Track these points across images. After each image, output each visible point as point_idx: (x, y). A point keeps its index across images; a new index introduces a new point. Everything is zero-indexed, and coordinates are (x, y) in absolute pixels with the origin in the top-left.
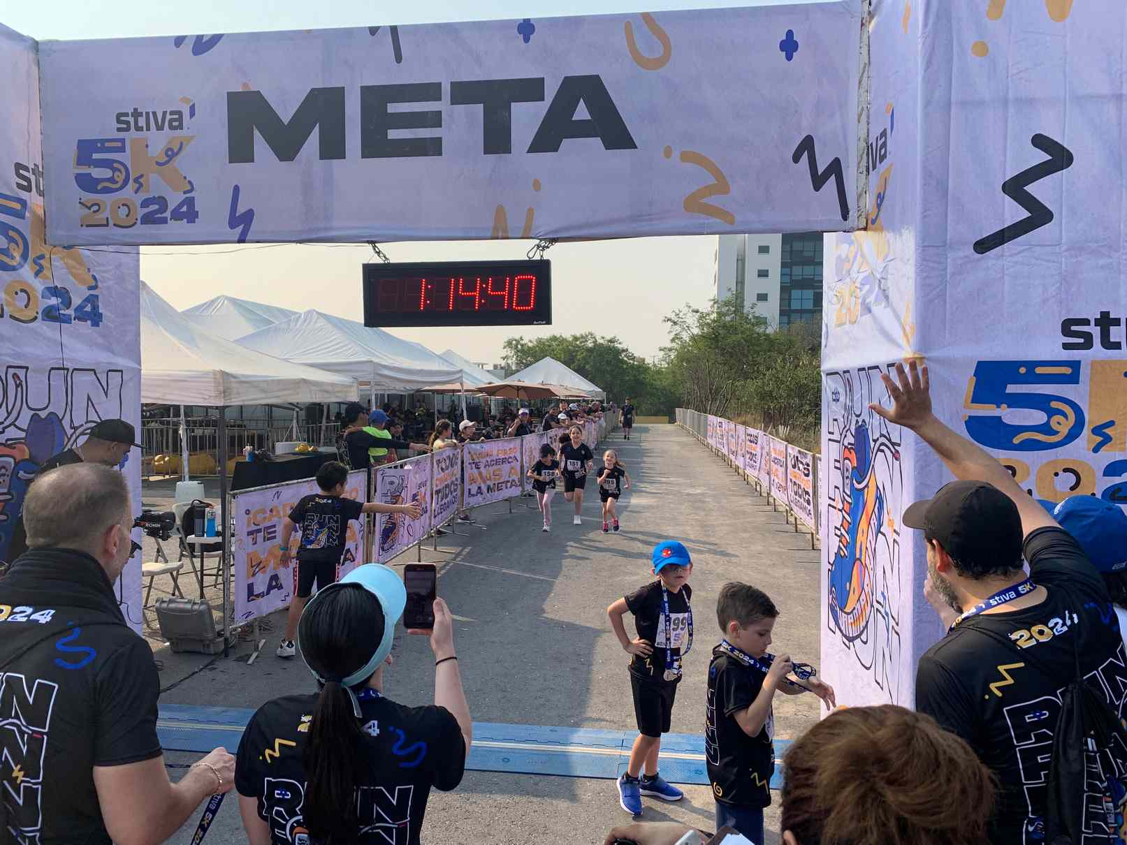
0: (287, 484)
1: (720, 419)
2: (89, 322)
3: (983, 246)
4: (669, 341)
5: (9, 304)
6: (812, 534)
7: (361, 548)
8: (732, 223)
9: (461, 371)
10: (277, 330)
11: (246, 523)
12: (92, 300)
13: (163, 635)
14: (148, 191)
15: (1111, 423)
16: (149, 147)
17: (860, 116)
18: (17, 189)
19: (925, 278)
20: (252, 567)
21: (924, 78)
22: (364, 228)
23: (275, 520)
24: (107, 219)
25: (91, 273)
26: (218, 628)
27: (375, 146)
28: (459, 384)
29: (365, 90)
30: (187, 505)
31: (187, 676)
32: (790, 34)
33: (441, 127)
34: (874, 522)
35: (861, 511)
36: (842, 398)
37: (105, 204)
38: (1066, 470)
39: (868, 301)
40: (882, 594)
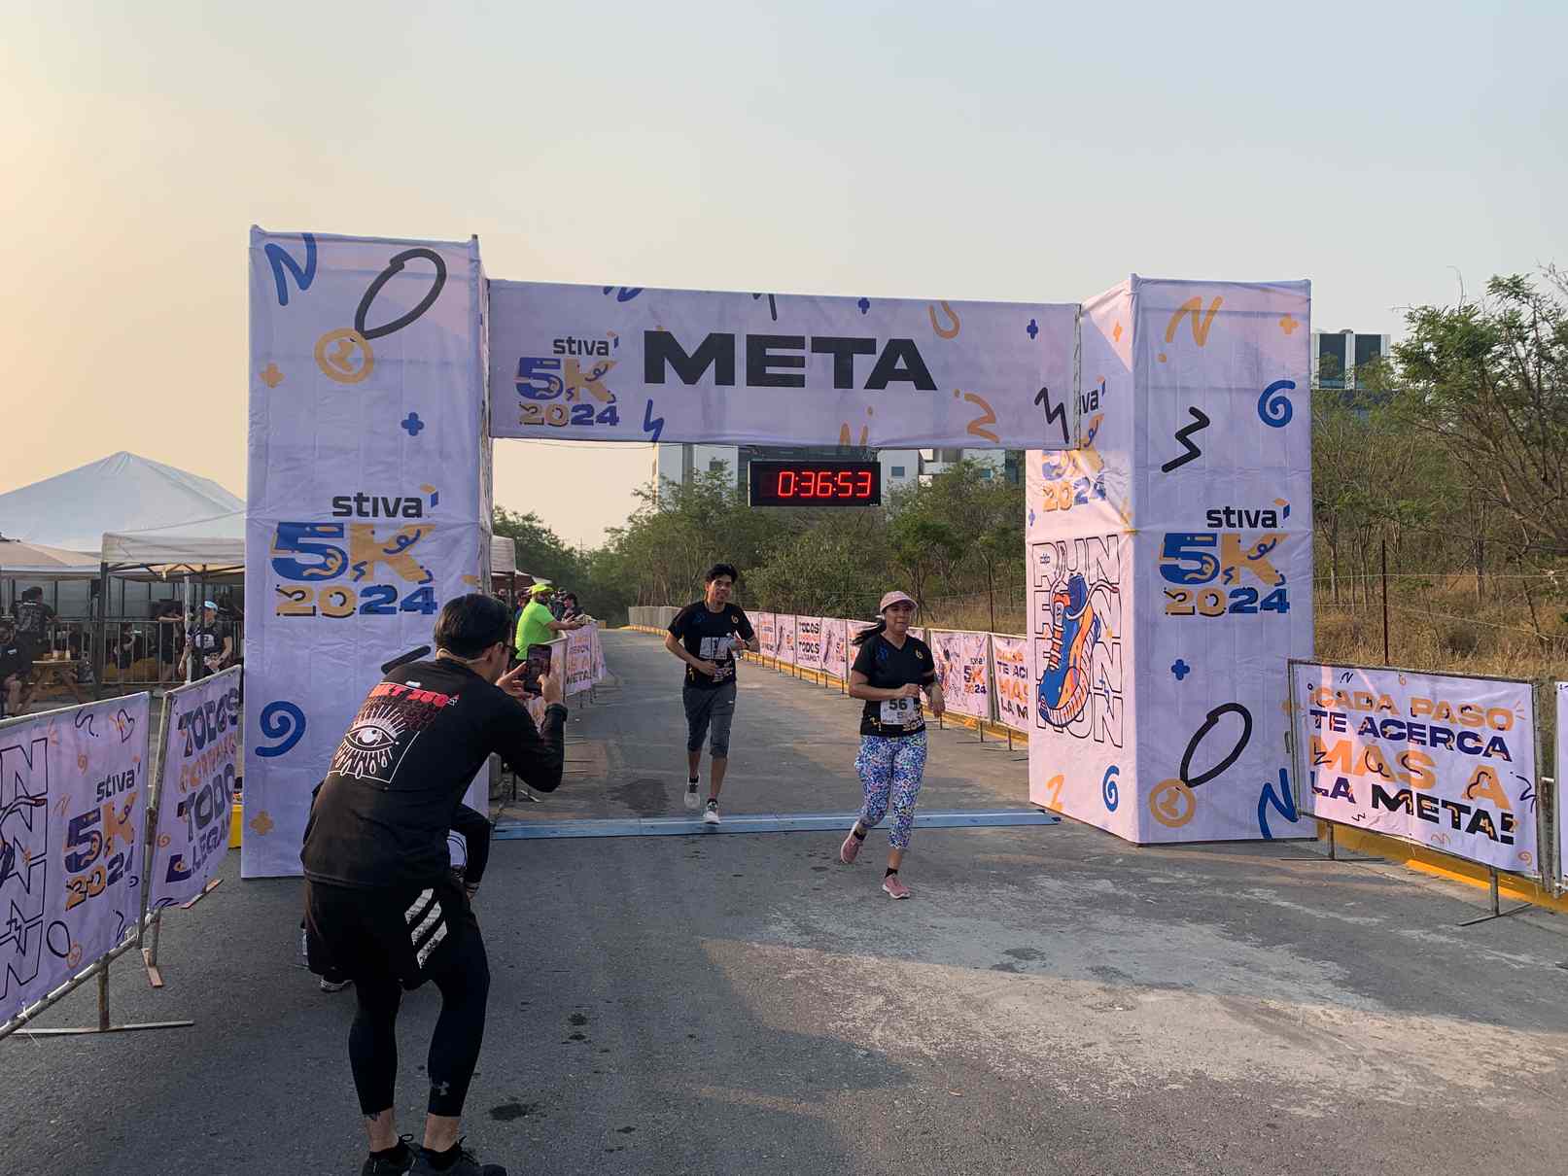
3: (1166, 469)
8: (997, 442)
14: (578, 400)
15: (1232, 569)
16: (580, 367)
17: (1075, 380)
19: (1137, 484)
21: (1134, 371)
22: (749, 436)
24: (543, 420)
27: (756, 378)
29: (750, 338)
32: (1033, 321)
33: (803, 366)
34: (1090, 637)
35: (1075, 634)
36: (1053, 560)
37: (541, 407)
38: (1211, 595)
39: (1083, 495)
40: (1100, 681)
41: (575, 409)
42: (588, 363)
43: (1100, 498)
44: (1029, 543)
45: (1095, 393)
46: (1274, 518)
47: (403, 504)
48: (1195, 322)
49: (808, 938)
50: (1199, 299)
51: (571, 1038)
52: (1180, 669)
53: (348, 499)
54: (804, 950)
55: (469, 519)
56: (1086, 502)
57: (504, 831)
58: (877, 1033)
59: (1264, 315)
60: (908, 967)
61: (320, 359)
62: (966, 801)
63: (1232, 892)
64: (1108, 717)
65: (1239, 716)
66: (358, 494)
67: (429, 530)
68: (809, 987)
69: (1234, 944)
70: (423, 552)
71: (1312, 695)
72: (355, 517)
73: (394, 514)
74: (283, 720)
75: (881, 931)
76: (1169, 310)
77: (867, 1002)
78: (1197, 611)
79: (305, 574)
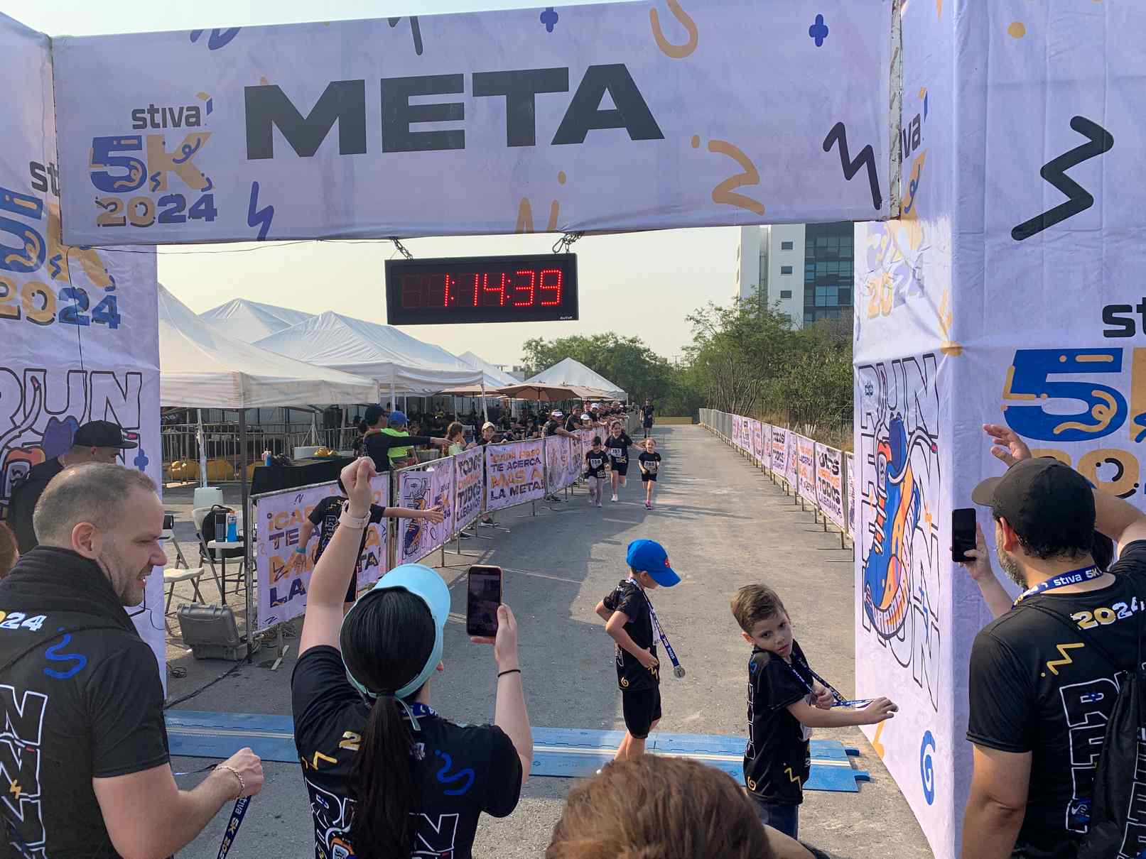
0: (309, 488)
1: (745, 419)
2: (107, 324)
3: (1021, 232)
4: (692, 340)
5: (26, 306)
6: (842, 533)
7: (384, 552)
8: (761, 213)
9: (481, 372)
10: (294, 332)
11: (268, 527)
12: (110, 301)
13: (186, 642)
14: (165, 189)
16: (166, 143)
17: (892, 101)
18: (33, 189)
19: (961, 266)
20: (275, 571)
21: (959, 60)
22: (388, 224)
23: (297, 524)
24: (125, 217)
25: (109, 274)
26: (241, 634)
28: (480, 385)
29: (386, 83)
30: (207, 510)
31: (211, 682)
32: (820, 19)
33: (463, 119)
34: (910, 516)
36: (876, 392)
37: (122, 204)
38: (1108, 460)
39: (901, 292)
40: (920, 591)
41: (163, 202)
44: (856, 365)
45: (917, 120)
56: (905, 301)
64: (926, 651)
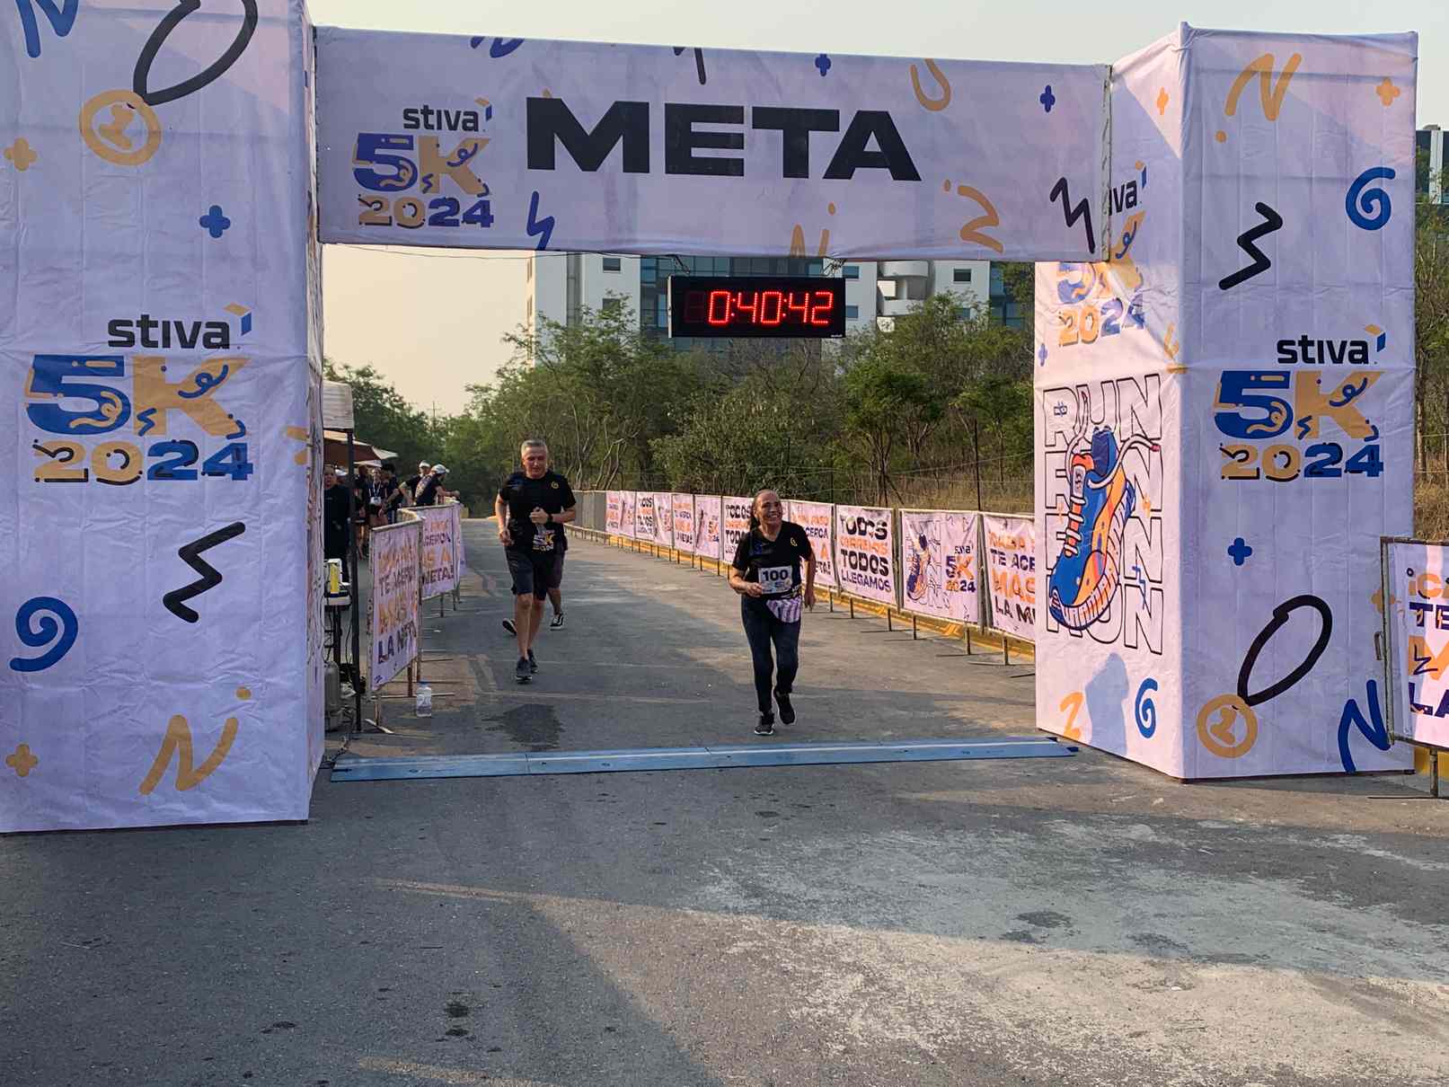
3: (1225, 285)
11: (379, 568)
14: (437, 191)
15: (1310, 418)
16: (441, 147)
17: (1104, 163)
19: (1186, 307)
20: (381, 622)
21: (1184, 154)
22: (669, 242)
24: (390, 218)
27: (679, 162)
29: (670, 108)
32: (1048, 89)
33: (743, 148)
34: (1121, 511)
35: (1100, 506)
36: (1072, 411)
37: (388, 205)
38: (1281, 453)
39: (1113, 323)
40: (1134, 568)
41: (434, 204)
42: (450, 142)
43: (1136, 326)
44: (1039, 389)
45: (1133, 184)
46: (1365, 352)
47: (203, 330)
48: (1265, 89)
49: (756, 902)
50: (1269, 58)
51: (447, 1034)
52: (1240, 551)
53: (129, 323)
54: (752, 918)
55: (293, 352)
56: (1118, 332)
57: (347, 770)
58: (856, 1022)
59: (1357, 79)
60: (890, 937)
61: (86, 132)
62: (953, 727)
63: (1308, 839)
64: (1143, 615)
65: (1316, 613)
66: (142, 316)
67: (241, 366)
68: (764, 964)
69: (1318, 904)
70: (233, 396)
71: (1412, 584)
72: (138, 346)
73: (191, 344)
74: (46, 622)
75: (853, 891)
76: (1231, 72)
77: (840, 982)
78: (1263, 475)
79: (73, 425)
